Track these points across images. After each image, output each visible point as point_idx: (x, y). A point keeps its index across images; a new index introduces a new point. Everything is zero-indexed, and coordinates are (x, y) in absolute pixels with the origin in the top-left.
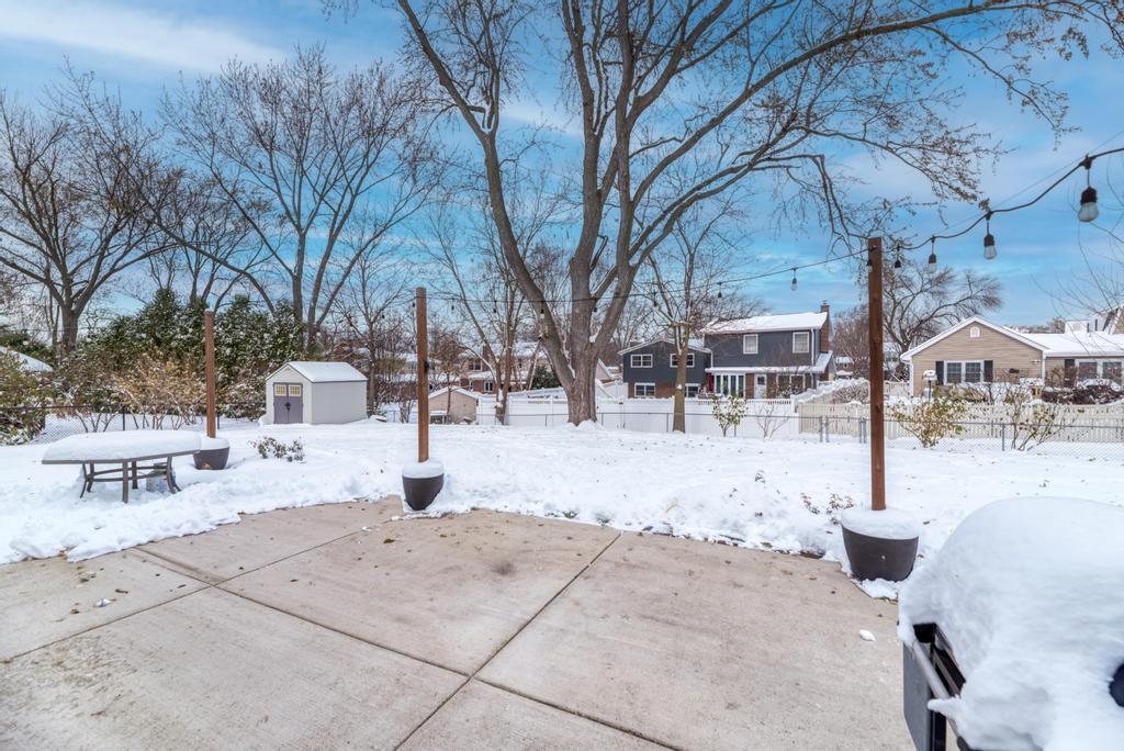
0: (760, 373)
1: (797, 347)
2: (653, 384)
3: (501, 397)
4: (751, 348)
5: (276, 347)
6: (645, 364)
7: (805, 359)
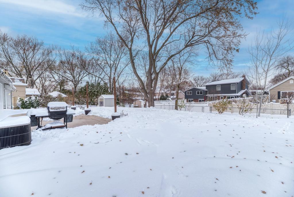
0: (221, 96)
1: (233, 88)
2: (193, 99)
3: (145, 102)
4: (219, 89)
5: (104, 92)
6: (190, 94)
7: (234, 92)
